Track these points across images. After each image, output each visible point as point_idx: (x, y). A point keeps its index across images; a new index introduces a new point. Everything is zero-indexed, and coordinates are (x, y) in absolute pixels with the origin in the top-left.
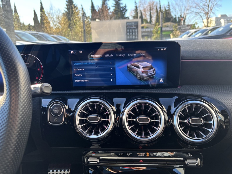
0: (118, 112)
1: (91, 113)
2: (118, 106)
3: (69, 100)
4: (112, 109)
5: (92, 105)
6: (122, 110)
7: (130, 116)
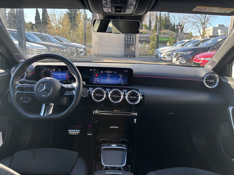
0: (107, 94)
1: (97, 93)
2: (107, 91)
3: (90, 88)
4: (105, 92)
5: (98, 90)
6: (109, 93)
7: (111, 95)
